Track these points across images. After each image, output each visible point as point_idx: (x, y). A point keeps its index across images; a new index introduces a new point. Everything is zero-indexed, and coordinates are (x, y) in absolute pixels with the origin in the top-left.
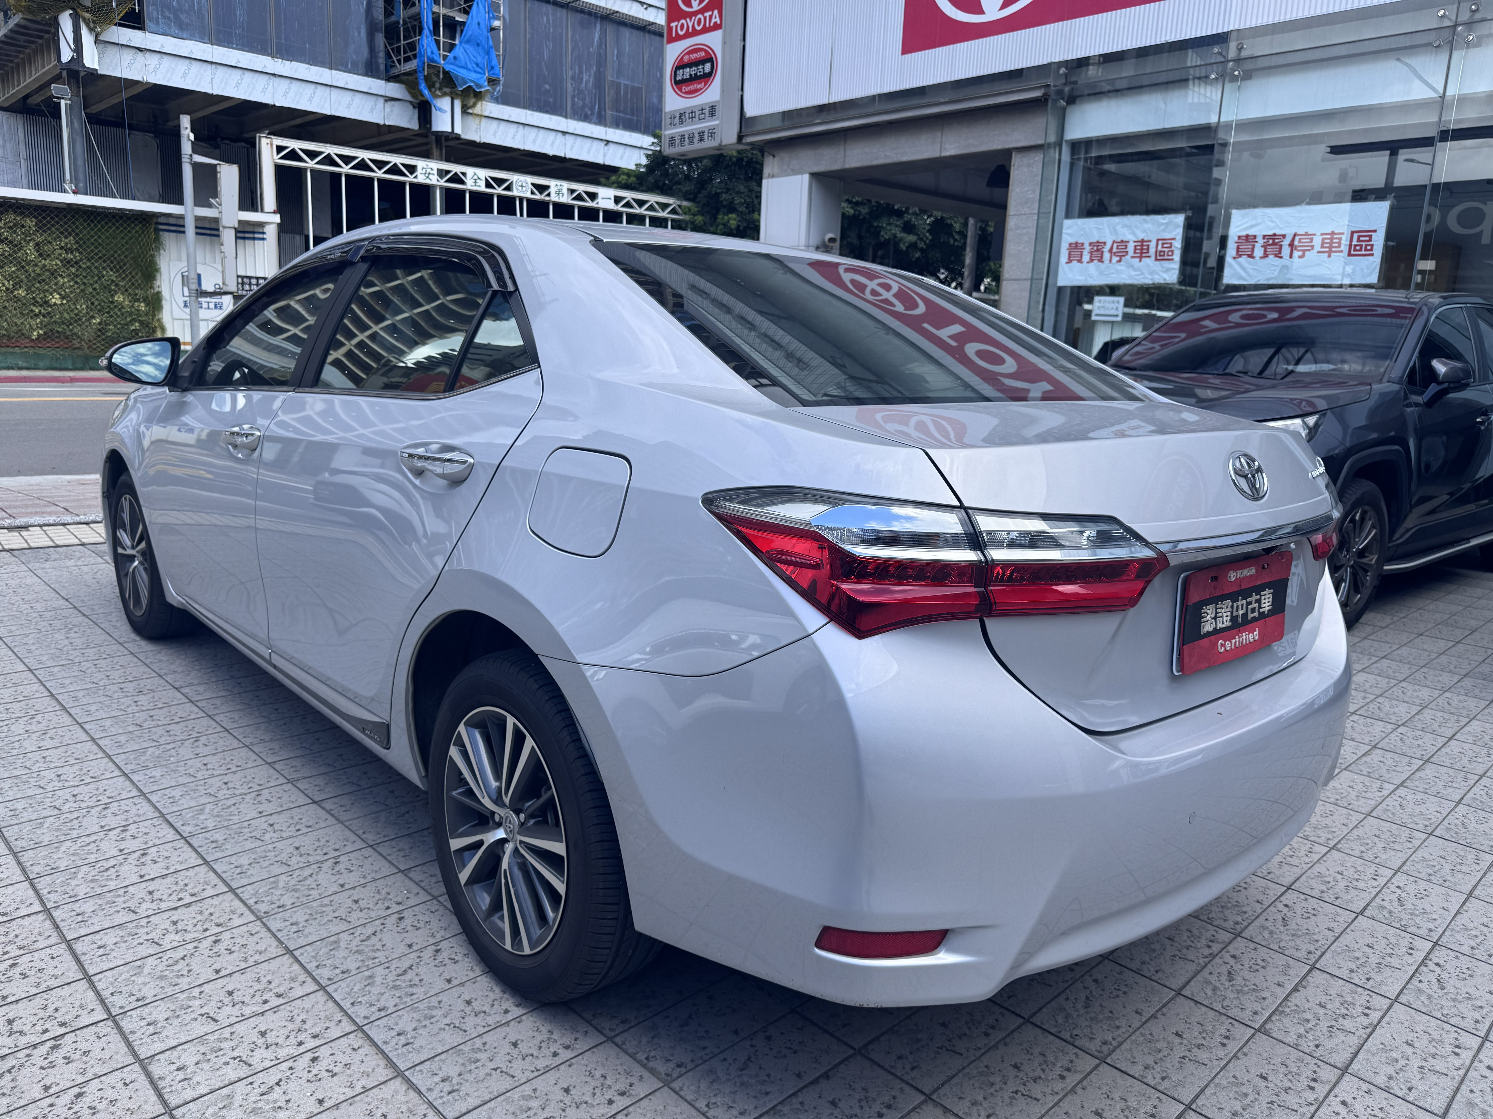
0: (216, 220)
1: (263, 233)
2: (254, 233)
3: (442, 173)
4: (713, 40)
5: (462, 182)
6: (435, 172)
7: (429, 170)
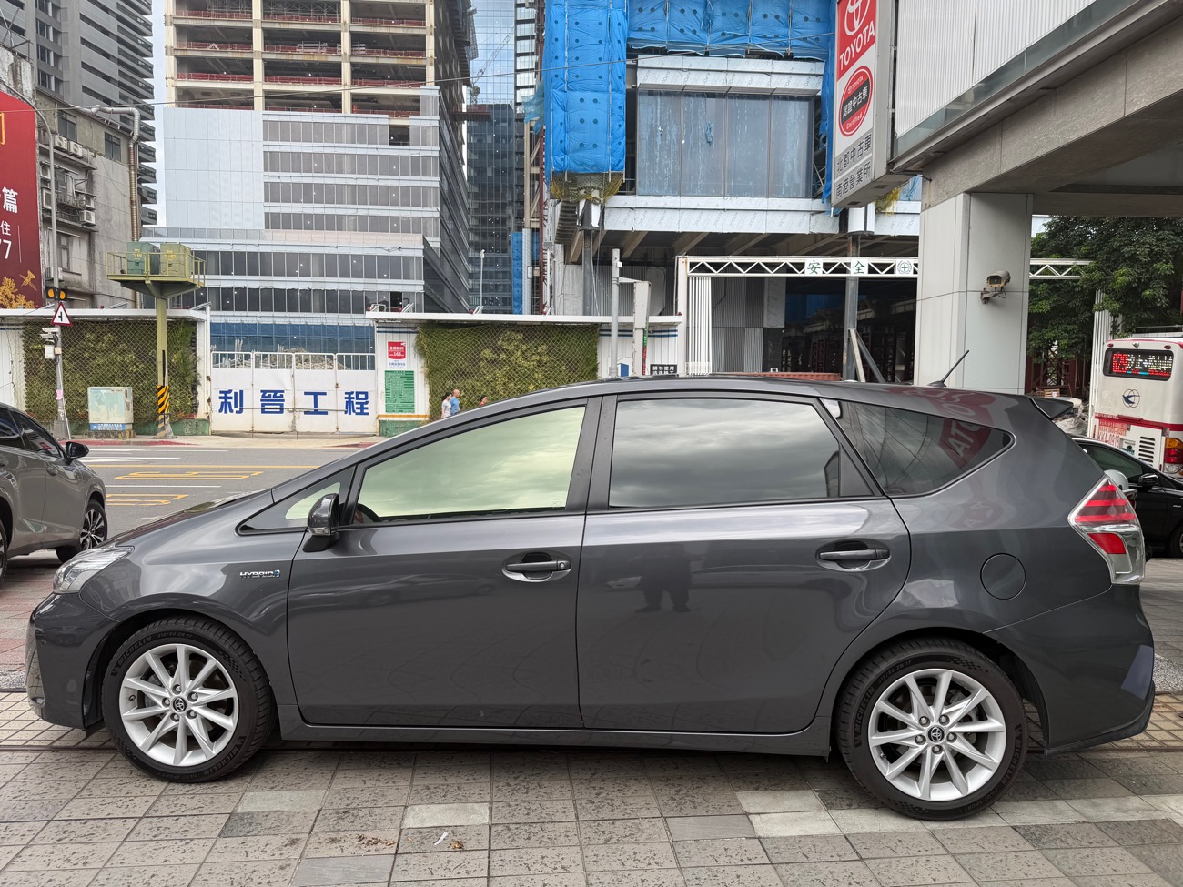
0: (632, 324)
1: (676, 331)
2: (668, 331)
3: (827, 266)
4: (869, 60)
5: (845, 271)
6: (821, 266)
7: (815, 265)
